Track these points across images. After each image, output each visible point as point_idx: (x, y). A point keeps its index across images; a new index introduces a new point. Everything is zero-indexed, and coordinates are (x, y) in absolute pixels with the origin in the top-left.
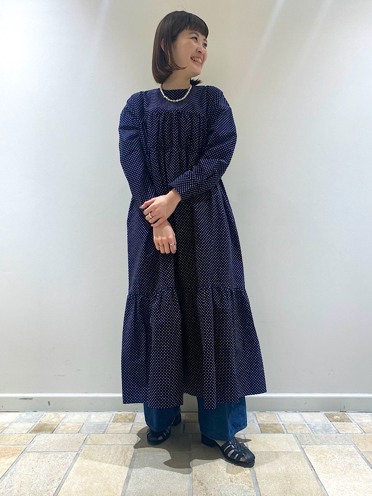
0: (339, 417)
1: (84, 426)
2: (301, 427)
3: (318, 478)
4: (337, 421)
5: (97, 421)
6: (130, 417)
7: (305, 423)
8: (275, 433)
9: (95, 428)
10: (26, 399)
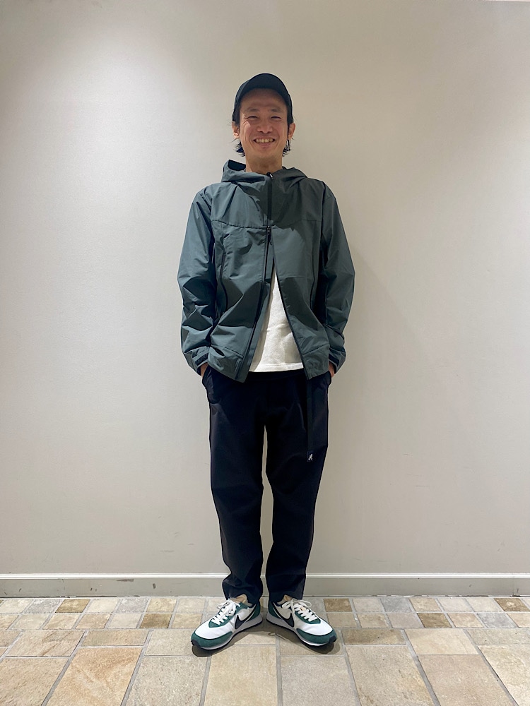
0: (513, 604)
1: (204, 617)
2: (470, 618)
3: (507, 692)
4: (511, 609)
7: (473, 612)
8: (440, 627)
10: (125, 580)
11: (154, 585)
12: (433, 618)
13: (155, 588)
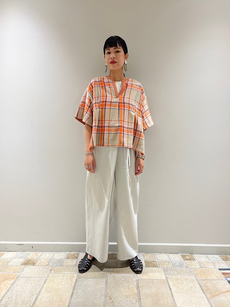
0: (189, 257)
1: (51, 261)
2: (167, 263)
3: (173, 296)
4: (187, 260)
5: (58, 258)
6: (76, 256)
7: (170, 261)
8: (153, 267)
9: (57, 262)
10: (20, 245)
12: (151, 263)
13: (33, 248)
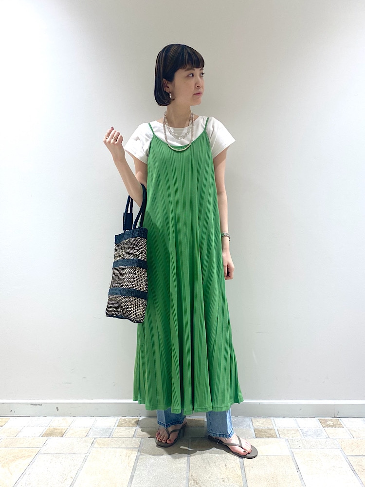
0: (331, 423)
1: (91, 430)
2: (293, 432)
3: (302, 479)
4: (329, 426)
5: (103, 425)
6: (133, 422)
7: (298, 428)
8: (268, 437)
9: (102, 432)
10: (36, 405)
11: (57, 408)
12: (265, 432)
13: (58, 410)
